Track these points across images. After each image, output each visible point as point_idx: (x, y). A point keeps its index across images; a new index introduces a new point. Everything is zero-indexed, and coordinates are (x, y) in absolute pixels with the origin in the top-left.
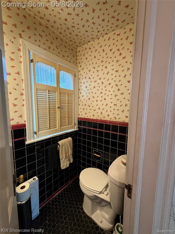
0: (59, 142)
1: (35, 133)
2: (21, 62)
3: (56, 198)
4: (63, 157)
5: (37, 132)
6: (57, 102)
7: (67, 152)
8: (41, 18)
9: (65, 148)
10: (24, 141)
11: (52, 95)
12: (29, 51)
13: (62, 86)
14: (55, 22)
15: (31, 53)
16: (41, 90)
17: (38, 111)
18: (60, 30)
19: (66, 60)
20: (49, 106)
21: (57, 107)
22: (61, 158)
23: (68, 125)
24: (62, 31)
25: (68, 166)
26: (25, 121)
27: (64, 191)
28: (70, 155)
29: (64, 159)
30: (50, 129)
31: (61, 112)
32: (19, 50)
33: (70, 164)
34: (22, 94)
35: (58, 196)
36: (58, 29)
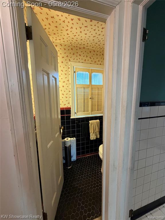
0: (90, 121)
1: (76, 113)
2: (70, 74)
3: (86, 157)
4: (91, 132)
5: (77, 113)
6: (89, 95)
7: (95, 129)
8: (80, 45)
9: (93, 126)
10: (70, 116)
11: (86, 90)
12: (73, 67)
13: (93, 83)
14: (88, 44)
15: (75, 67)
16: (79, 88)
17: (77, 101)
18: (92, 46)
19: (98, 64)
20: (84, 98)
21: (89, 98)
22: (90, 132)
23: (97, 111)
24: (94, 46)
25: (95, 138)
26: (71, 106)
27: (93, 156)
28: (98, 132)
29: (92, 133)
30: (84, 112)
31: (92, 101)
32: (69, 68)
33: (97, 138)
34: (70, 91)
35: (89, 157)
36: (90, 46)
